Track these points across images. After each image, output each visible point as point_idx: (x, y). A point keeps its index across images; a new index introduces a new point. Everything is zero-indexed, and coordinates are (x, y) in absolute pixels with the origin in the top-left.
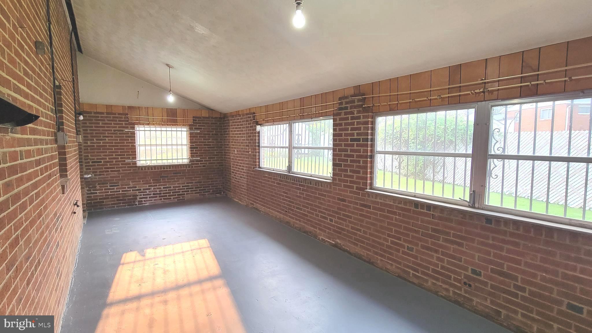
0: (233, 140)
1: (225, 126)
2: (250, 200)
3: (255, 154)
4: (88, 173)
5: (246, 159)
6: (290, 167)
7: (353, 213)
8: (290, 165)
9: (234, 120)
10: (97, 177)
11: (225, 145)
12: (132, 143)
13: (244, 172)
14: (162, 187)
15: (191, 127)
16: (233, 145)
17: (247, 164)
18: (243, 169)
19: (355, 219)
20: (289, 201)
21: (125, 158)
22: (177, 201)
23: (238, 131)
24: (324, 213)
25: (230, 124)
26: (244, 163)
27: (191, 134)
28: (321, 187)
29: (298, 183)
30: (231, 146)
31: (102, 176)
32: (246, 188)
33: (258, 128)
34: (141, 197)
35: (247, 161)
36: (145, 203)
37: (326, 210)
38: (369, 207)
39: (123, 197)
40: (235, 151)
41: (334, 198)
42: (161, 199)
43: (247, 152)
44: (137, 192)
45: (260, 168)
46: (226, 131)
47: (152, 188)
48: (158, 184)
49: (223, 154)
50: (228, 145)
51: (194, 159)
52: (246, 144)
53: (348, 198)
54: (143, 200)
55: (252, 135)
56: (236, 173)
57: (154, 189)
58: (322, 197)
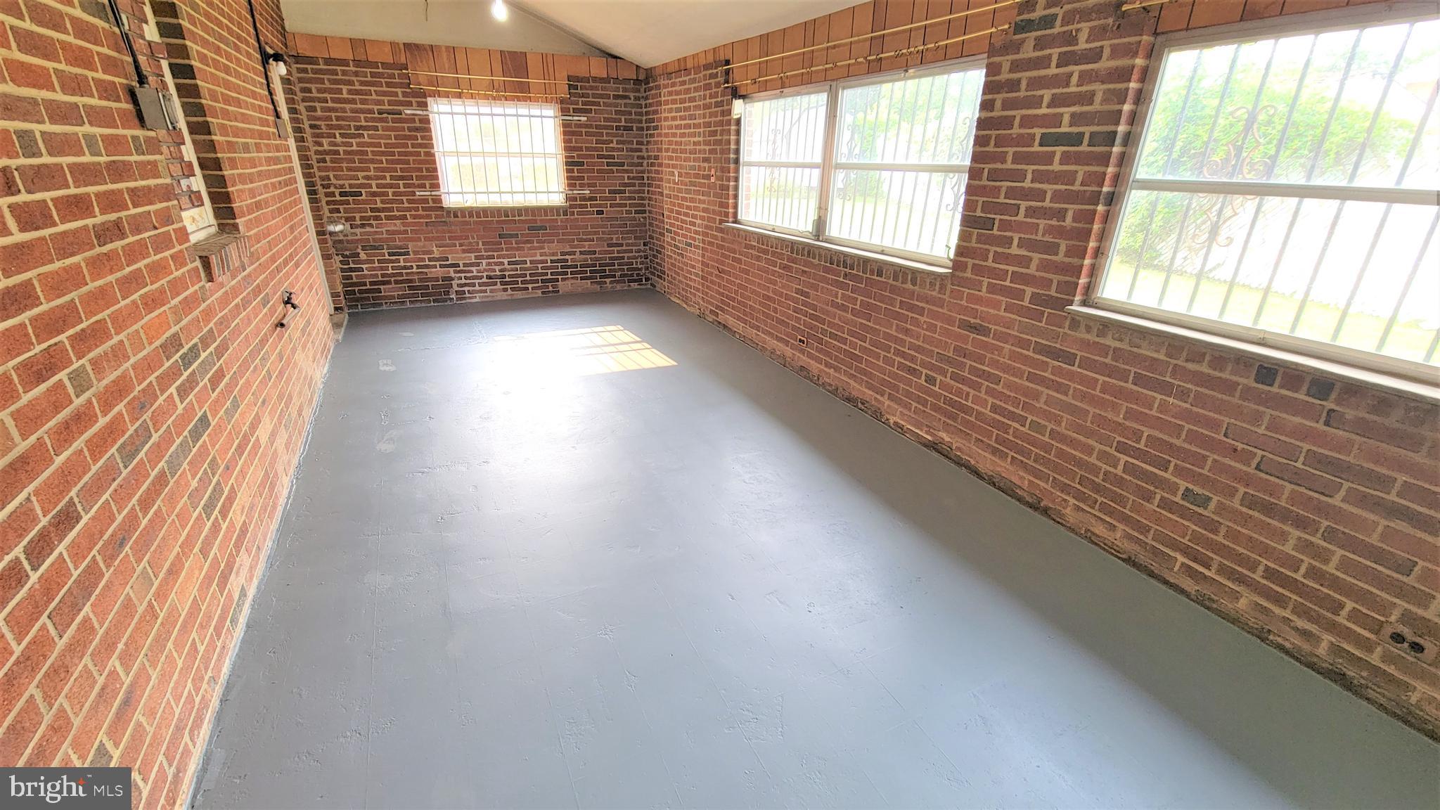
0: (670, 143)
1: (651, 105)
2: (709, 302)
3: (725, 183)
4: (333, 221)
5: (701, 197)
6: (820, 225)
7: (1007, 369)
8: (822, 218)
9: (673, 85)
10: (358, 231)
11: (649, 157)
12: (425, 148)
13: (696, 232)
14: (506, 261)
15: (565, 107)
16: (671, 158)
17: (705, 210)
18: (694, 224)
19: (1009, 386)
20: (812, 317)
21: (413, 185)
22: (541, 295)
23: (682, 118)
24: (913, 359)
25: (663, 99)
26: (696, 209)
27: (566, 125)
28: (911, 287)
29: (841, 268)
30: (664, 162)
31: (368, 229)
32: (700, 273)
33: (738, 107)
34: (460, 282)
35: (704, 202)
36: (470, 298)
37: (918, 349)
38: (1070, 359)
39: (420, 280)
40: (674, 175)
41: (950, 321)
42: (505, 290)
43: (704, 177)
44: (451, 270)
45: (736, 222)
46: (653, 121)
47: (484, 262)
48: (495, 254)
49: (646, 181)
50: (656, 158)
51: (575, 192)
52: (702, 156)
53: (998, 325)
54: (466, 289)
55: (719, 128)
56: (676, 233)
57: (489, 264)
58: (911, 315)
